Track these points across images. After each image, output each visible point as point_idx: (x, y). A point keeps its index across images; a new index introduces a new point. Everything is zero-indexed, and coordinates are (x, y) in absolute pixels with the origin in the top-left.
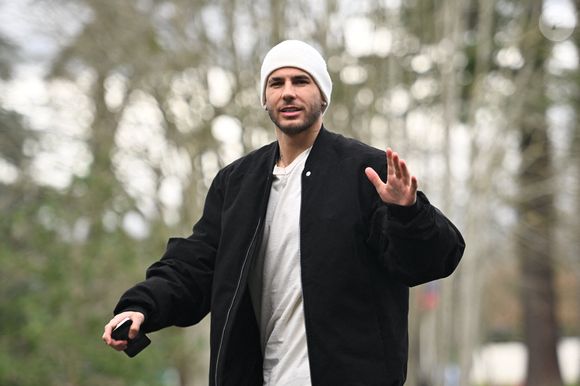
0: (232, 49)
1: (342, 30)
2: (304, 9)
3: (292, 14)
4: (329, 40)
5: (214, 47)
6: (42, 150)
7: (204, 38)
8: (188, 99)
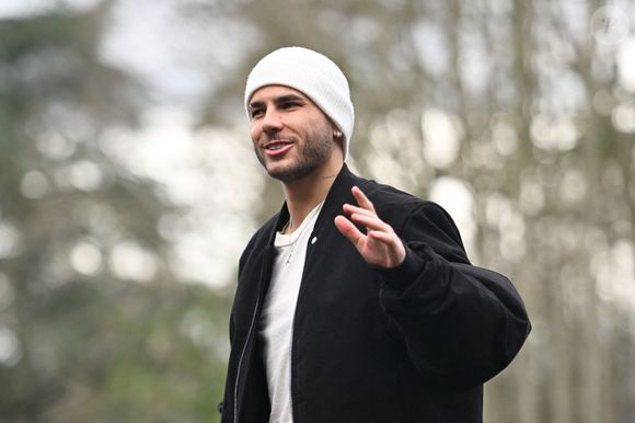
0: (457, 85)
1: (613, 54)
2: (558, 24)
3: (542, 32)
4: (595, 69)
5: (431, 80)
6: (188, 229)
7: (418, 69)
8: (396, 156)
